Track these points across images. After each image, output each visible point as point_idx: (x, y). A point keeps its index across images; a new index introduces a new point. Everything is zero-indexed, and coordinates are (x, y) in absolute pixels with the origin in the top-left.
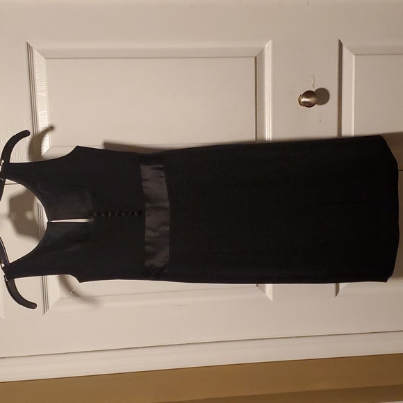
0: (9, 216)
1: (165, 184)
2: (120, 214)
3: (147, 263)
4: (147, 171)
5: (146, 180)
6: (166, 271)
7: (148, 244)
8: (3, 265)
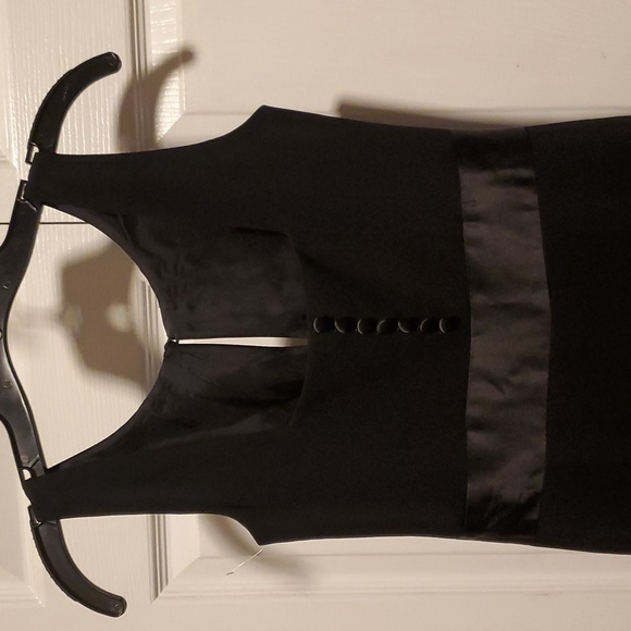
0: (62, 317)
1: (537, 231)
2: (391, 327)
3: (475, 487)
4: (479, 190)
5: (476, 218)
6: (534, 515)
7: (479, 426)
8: (27, 475)
